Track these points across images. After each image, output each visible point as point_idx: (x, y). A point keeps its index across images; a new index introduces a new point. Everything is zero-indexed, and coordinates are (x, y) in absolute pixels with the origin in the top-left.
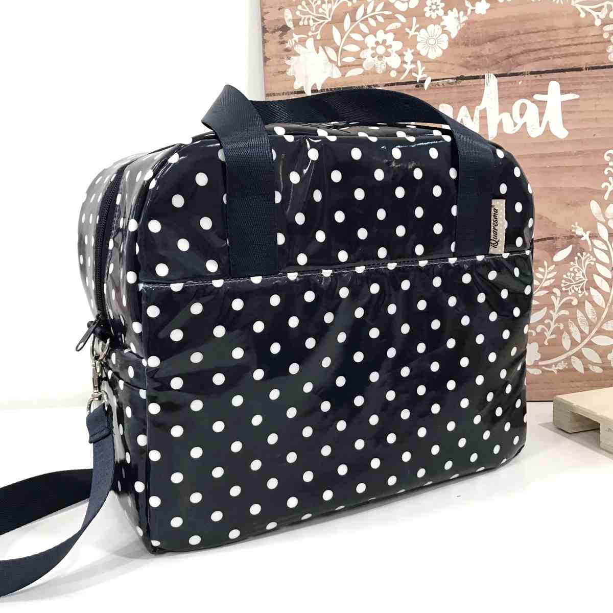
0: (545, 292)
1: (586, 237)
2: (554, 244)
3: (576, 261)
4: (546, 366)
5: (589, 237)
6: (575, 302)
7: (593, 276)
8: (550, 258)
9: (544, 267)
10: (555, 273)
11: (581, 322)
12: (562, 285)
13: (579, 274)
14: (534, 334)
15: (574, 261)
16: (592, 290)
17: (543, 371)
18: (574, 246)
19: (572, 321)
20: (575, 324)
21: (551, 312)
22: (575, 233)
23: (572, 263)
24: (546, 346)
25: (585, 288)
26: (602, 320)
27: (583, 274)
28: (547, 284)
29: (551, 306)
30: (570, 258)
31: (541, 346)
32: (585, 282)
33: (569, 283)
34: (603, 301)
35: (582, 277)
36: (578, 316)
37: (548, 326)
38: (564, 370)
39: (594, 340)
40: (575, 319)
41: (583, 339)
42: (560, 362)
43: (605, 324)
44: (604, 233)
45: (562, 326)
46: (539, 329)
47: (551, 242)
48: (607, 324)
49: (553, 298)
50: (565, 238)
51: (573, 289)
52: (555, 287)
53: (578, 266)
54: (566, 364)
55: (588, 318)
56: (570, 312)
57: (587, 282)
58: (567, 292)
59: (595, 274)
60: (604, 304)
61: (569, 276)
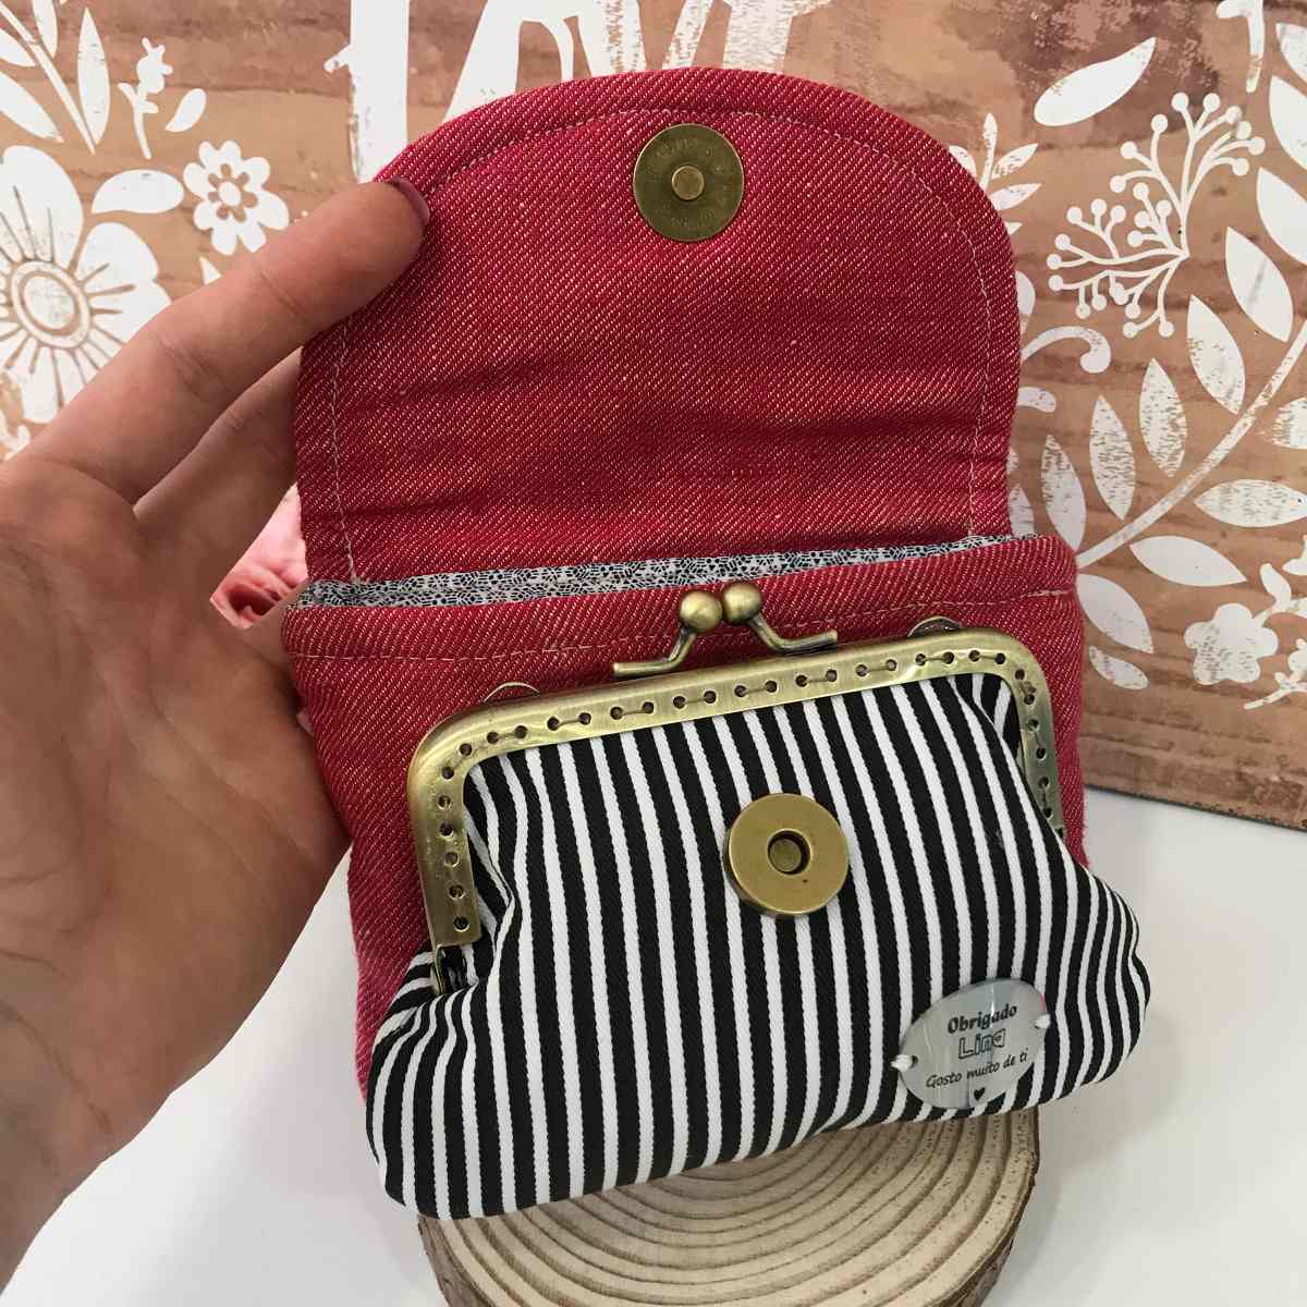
3: (1155, 143)
6: (1096, 361)
7: (1219, 238)
8: (1021, 104)
10: (1031, 189)
11: (1104, 458)
12: (1054, 262)
13: (1152, 220)
15: (1142, 136)
16: (1198, 310)
18: (1167, 46)
19: (1063, 444)
20: (1070, 459)
23: (1129, 150)
25: (1166, 296)
26: (1206, 469)
27: (1173, 224)
30: (1129, 116)
32: (1173, 265)
33: (1087, 257)
34: (1241, 376)
35: (1163, 235)
36: (1094, 424)
39: (1146, 552)
41: (1093, 536)
43: (1216, 490)
48: (1227, 491)
51: (1104, 291)
53: (1155, 172)
55: (1140, 449)
56: (1060, 405)
57: (1183, 266)
58: (1069, 297)
59: (1241, 232)
60: (1239, 394)
61: (1099, 218)
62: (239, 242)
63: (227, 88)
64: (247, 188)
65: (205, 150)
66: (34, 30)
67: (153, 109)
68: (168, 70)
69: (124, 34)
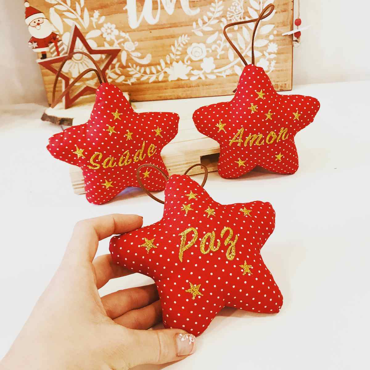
0: (217, 21)
4: (219, 73)
7: (247, 8)
9: (215, 3)
10: (223, 7)
12: (228, 16)
13: (238, 8)
14: (210, 51)
17: (217, 76)
21: (221, 35)
24: (219, 59)
25: (243, 18)
27: (241, 7)
28: (218, 15)
29: (221, 31)
31: (216, 59)
32: (242, 13)
33: (232, 14)
35: (240, 9)
36: (238, 37)
37: (219, 45)
38: (230, 75)
39: (248, 54)
42: (227, 69)
46: (213, 48)
49: (222, 25)
51: (235, 18)
52: (223, 17)
54: (231, 70)
56: (233, 35)
57: (244, 13)
59: (249, 7)
61: (232, 9)
62: (111, 39)
63: (108, 15)
64: (112, 29)
65: (105, 25)
66: (76, 12)
67: (96, 20)
68: (99, 14)
69: (92, 10)
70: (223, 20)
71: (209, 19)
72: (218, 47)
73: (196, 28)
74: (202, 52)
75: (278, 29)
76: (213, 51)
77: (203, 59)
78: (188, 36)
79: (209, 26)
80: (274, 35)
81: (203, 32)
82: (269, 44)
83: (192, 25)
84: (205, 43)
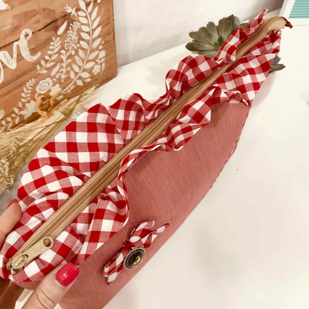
0: (57, 55)
1: (74, 12)
2: (56, 24)
3: (70, 30)
4: (65, 92)
5: (76, 11)
6: (73, 53)
7: (80, 34)
8: (56, 34)
9: (53, 41)
10: (60, 42)
11: (78, 61)
12: (65, 47)
13: (73, 37)
14: (55, 80)
15: (69, 30)
16: (82, 42)
17: (64, 95)
18: (68, 20)
21: (62, 64)
22: (67, 12)
23: (68, 32)
24: (63, 82)
25: (77, 42)
27: (75, 36)
28: (57, 50)
29: (62, 61)
30: (67, 29)
31: (60, 83)
32: (77, 40)
33: (68, 44)
35: (75, 37)
36: (76, 59)
37: (62, 72)
38: (74, 89)
39: (86, 67)
40: (74, 62)
41: (80, 69)
42: (71, 86)
43: (89, 57)
44: (82, 5)
45: (69, 69)
46: (57, 77)
47: (55, 24)
49: (62, 56)
50: (62, 18)
52: (62, 49)
53: (71, 32)
54: (74, 85)
55: (81, 58)
56: (72, 59)
58: (68, 49)
59: (81, 32)
60: (88, 46)
61: (68, 40)
70: (63, 51)
71: (50, 56)
72: (61, 74)
73: (40, 69)
74: (49, 84)
75: (104, 39)
76: (57, 79)
77: (50, 88)
78: (34, 79)
79: (52, 61)
80: (102, 45)
81: (47, 69)
82: (100, 53)
83: (36, 68)
84: (49, 76)
